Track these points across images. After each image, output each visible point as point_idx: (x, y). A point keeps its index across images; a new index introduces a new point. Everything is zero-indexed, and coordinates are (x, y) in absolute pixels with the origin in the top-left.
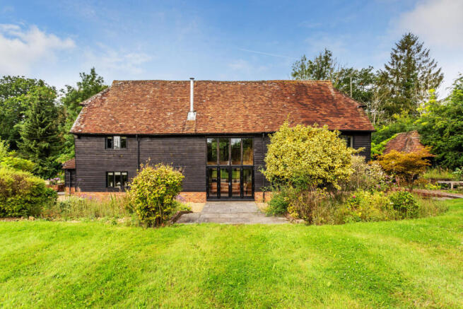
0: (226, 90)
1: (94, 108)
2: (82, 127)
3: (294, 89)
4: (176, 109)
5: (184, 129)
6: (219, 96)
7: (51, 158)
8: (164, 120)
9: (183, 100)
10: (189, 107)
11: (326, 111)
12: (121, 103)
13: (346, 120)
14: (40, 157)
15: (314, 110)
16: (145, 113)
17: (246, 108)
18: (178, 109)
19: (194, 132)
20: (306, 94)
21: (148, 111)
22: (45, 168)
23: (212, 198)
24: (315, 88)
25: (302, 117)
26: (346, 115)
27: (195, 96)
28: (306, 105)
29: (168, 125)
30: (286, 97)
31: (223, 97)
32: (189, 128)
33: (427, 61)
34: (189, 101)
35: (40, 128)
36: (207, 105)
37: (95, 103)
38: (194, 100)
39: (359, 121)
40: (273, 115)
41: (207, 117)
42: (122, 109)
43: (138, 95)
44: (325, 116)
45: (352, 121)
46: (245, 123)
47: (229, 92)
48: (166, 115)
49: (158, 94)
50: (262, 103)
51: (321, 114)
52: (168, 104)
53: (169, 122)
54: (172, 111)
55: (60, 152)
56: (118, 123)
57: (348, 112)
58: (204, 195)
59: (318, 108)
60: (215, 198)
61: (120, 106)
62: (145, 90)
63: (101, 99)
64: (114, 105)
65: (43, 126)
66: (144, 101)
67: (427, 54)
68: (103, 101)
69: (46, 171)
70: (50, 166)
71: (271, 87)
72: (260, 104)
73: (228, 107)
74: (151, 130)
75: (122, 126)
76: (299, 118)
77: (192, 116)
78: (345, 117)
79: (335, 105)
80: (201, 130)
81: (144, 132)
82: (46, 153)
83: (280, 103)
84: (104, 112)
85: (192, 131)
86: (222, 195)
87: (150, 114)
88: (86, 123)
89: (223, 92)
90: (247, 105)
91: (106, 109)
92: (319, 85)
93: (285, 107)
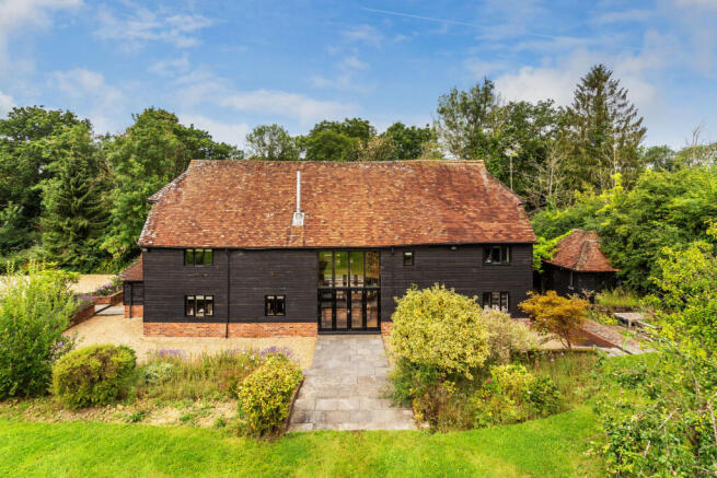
0: (344, 178)
1: (166, 205)
2: (154, 236)
3: (434, 175)
4: (277, 207)
5: (288, 239)
6: (334, 186)
7: (91, 241)
8: (262, 225)
9: (285, 193)
10: (294, 205)
11: (475, 212)
12: (204, 199)
13: (501, 226)
14: (75, 240)
15: (460, 209)
16: (237, 214)
17: (370, 206)
18: (280, 208)
19: (301, 245)
20: (451, 184)
21: (240, 210)
22: (82, 258)
23: (325, 330)
24: (462, 172)
25: (444, 222)
26: (502, 217)
27: (303, 186)
28: (449, 203)
29: (267, 234)
30: (423, 188)
31: (340, 189)
32: (295, 239)
33: (624, 105)
34: (294, 194)
35: (75, 199)
36: (319, 202)
37: (168, 197)
38: (302, 194)
39: (518, 226)
40: (404, 218)
41: (319, 220)
42: (204, 209)
43: (226, 185)
44: (473, 219)
45: (509, 228)
46: (369, 229)
47: (348, 180)
48: (265, 217)
49: (252, 184)
50: (391, 198)
51: (469, 217)
52: (267, 200)
53: (268, 228)
54: (272, 211)
55: (104, 231)
56: (200, 229)
57: (503, 213)
58: (315, 326)
59: (465, 206)
60: (329, 330)
61: (203, 203)
62: (235, 177)
63: (175, 191)
64: (195, 201)
65: (79, 195)
66: (234, 195)
67: (624, 97)
68: (179, 194)
69: (84, 262)
70: (90, 253)
71: (404, 171)
72: (389, 201)
73: (347, 204)
74: (246, 241)
75: (206, 236)
76: (440, 223)
77: (298, 220)
78: (500, 222)
79: (487, 201)
80: (311, 242)
81: (235, 245)
82: (83, 233)
83: (416, 198)
84: (180, 213)
85: (299, 243)
86: (338, 327)
87: (243, 215)
88: (158, 230)
89: (340, 180)
90: (372, 202)
91: (183, 207)
92: (468, 168)
93: (421, 206)
